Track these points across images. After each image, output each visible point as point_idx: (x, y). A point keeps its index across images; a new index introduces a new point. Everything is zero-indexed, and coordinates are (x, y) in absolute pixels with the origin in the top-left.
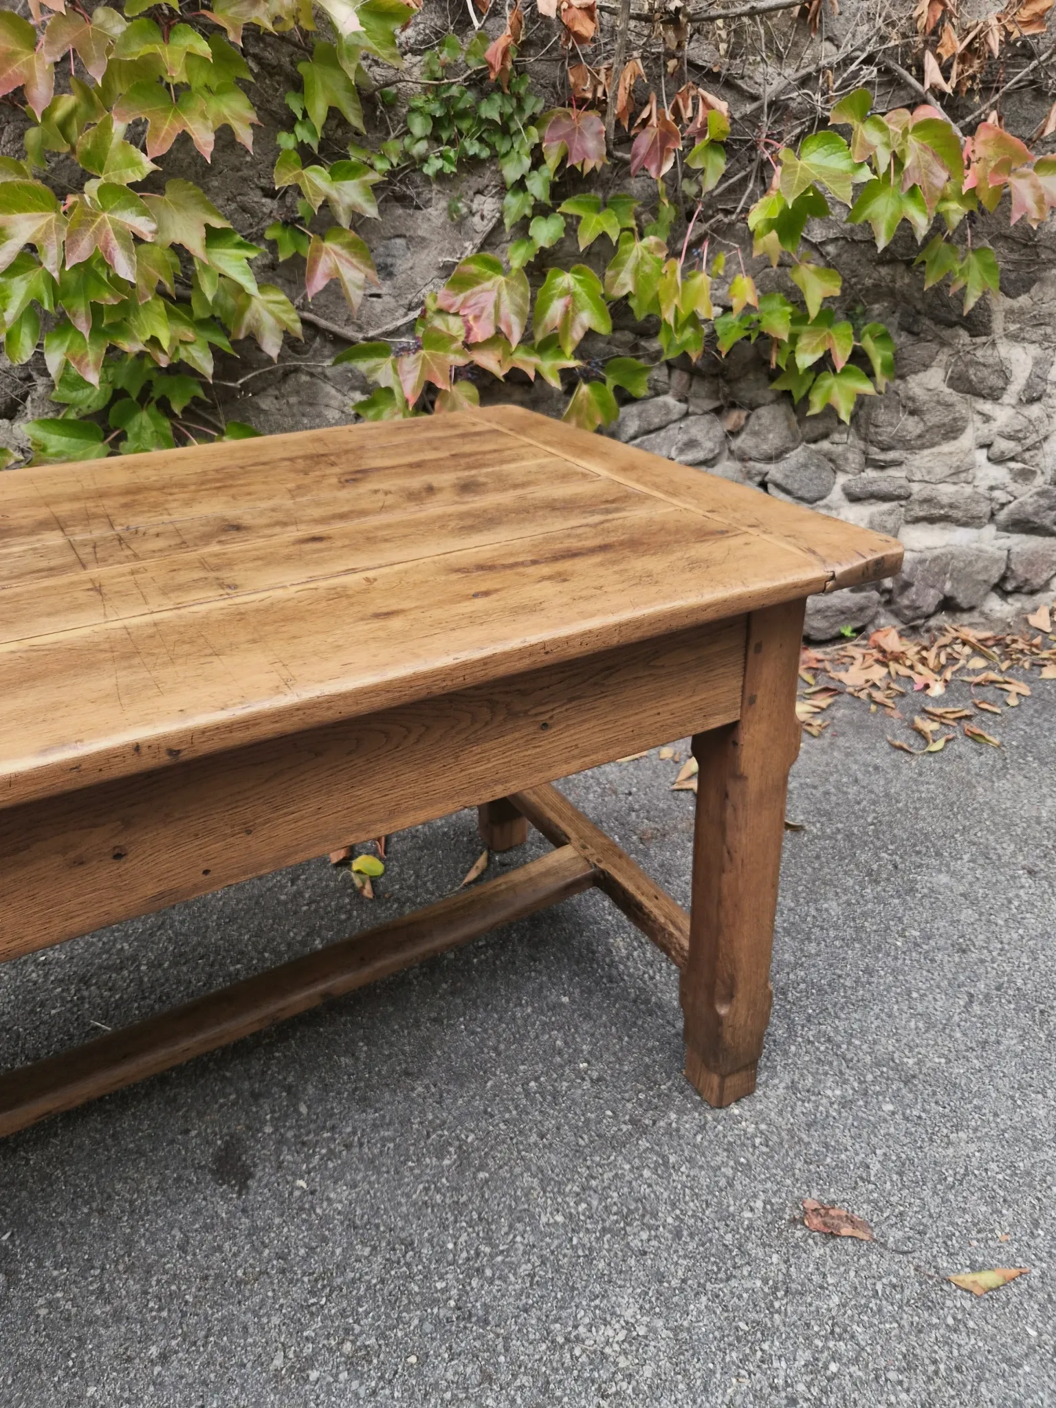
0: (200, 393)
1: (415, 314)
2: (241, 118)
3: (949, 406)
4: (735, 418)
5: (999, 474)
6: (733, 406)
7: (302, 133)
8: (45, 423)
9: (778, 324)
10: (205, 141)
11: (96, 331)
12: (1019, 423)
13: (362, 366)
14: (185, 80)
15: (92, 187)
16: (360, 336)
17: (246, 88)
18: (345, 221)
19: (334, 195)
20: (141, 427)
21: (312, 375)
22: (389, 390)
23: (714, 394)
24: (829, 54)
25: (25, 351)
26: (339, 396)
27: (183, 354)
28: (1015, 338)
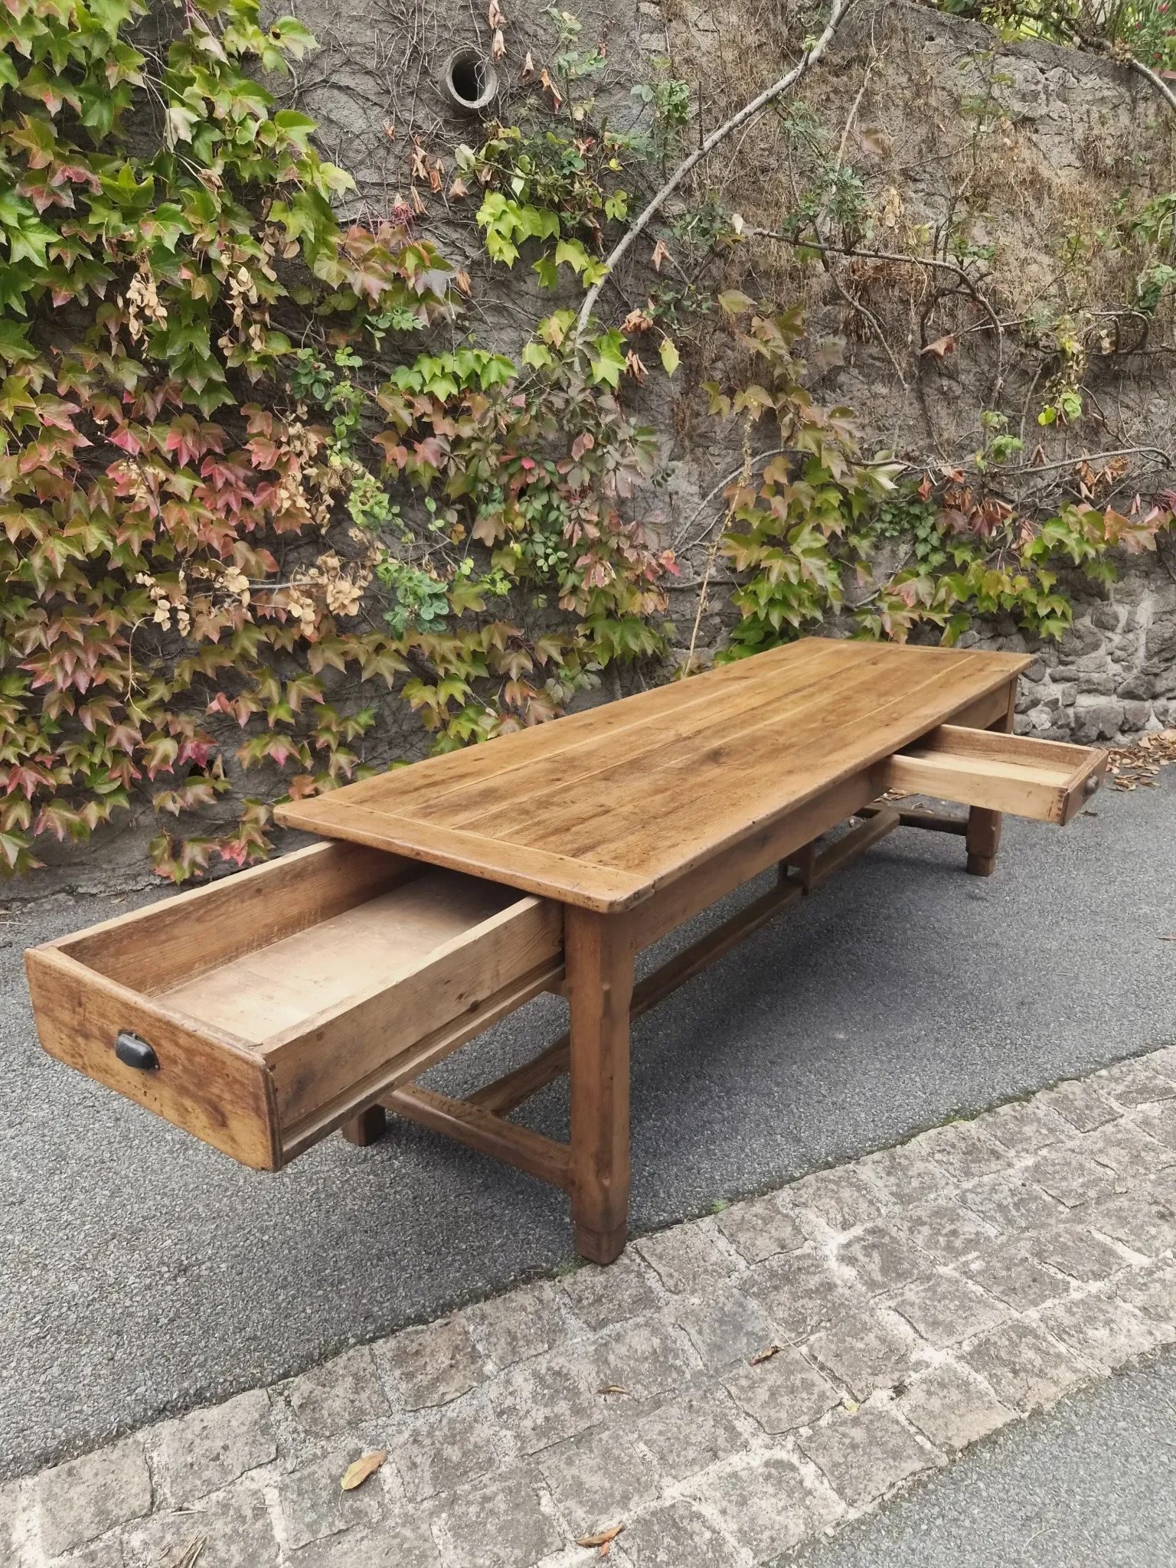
1: (875, 596)
3: (1094, 634)
4: (1001, 640)
5: (1116, 668)
6: (1000, 635)
9: (1032, 597)
12: (1125, 643)
13: (859, 619)
18: (864, 557)
23: (994, 629)
24: (1040, 483)
28: (1119, 601)
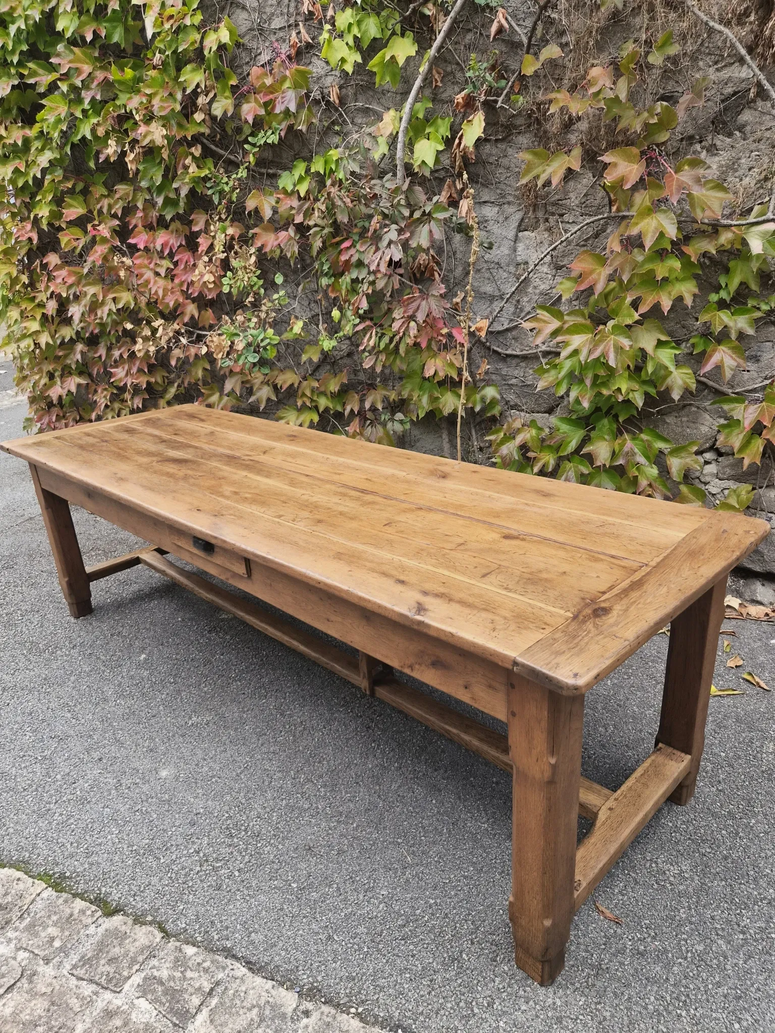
0: (635, 413)
1: (768, 382)
2: (689, 292)
7: (723, 294)
8: (562, 419)
10: (666, 304)
11: (594, 384)
13: (726, 407)
14: (667, 275)
15: (611, 323)
16: (730, 391)
17: (696, 277)
18: (733, 336)
19: (731, 324)
20: (603, 425)
21: (698, 408)
22: (738, 421)
25: (561, 391)
26: (711, 420)
27: (631, 396)
